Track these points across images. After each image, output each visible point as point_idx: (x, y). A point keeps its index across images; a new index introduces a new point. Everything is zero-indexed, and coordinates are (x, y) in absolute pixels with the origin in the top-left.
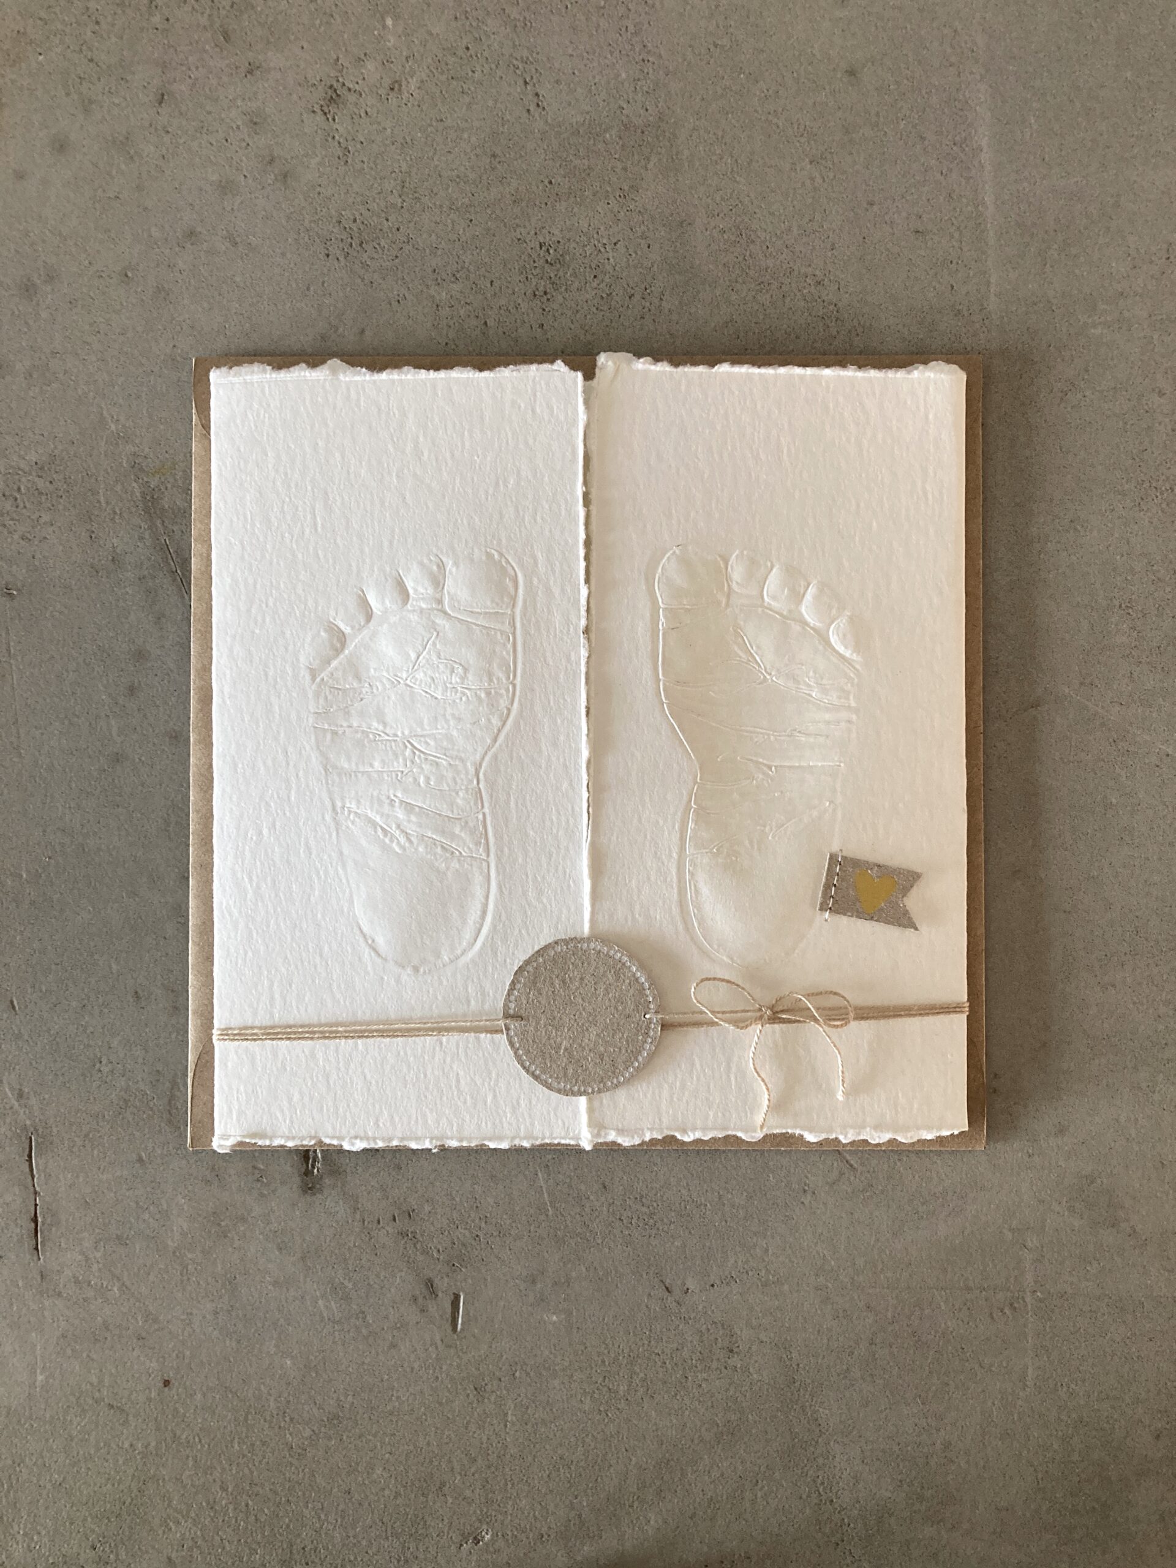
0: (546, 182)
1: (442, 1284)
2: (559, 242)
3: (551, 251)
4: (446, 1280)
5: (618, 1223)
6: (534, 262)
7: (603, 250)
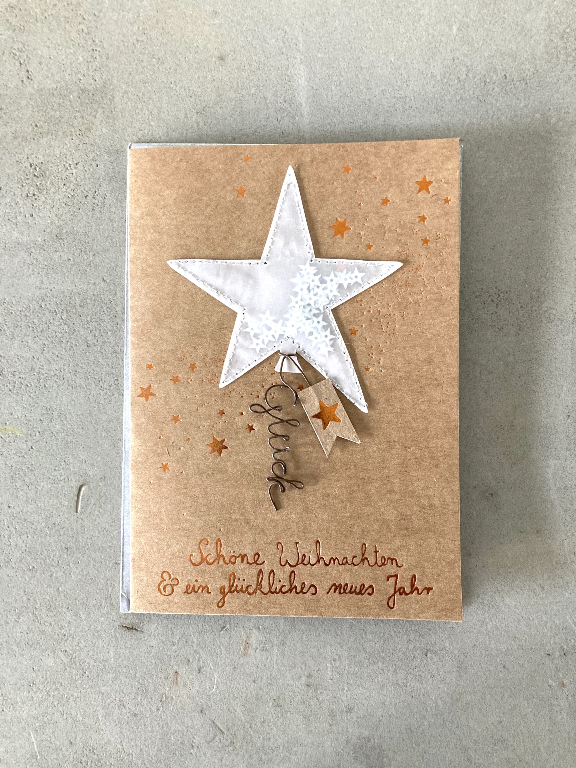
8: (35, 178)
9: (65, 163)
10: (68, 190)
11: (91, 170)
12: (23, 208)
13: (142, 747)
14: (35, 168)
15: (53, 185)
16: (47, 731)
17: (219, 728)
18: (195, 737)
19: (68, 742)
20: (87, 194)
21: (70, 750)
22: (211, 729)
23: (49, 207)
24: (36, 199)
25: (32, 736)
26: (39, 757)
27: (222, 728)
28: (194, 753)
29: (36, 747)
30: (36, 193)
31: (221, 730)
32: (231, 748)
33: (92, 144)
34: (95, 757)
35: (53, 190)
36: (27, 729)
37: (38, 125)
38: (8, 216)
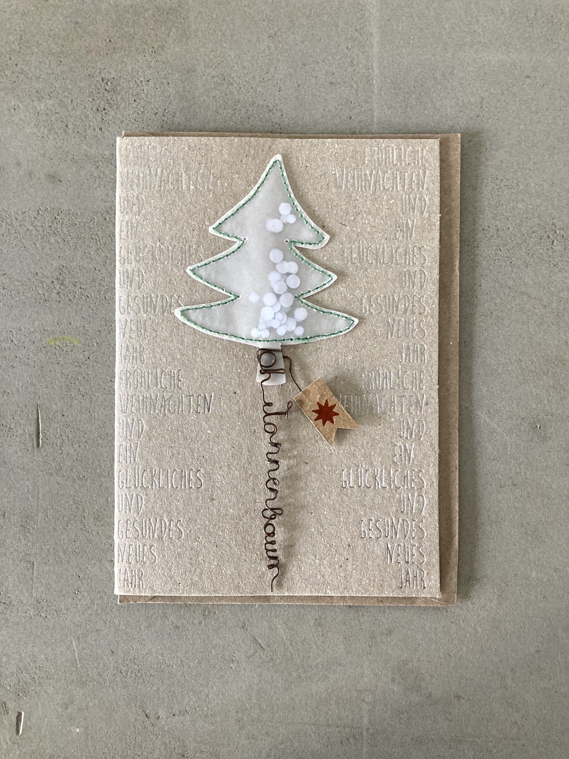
0: (108, 40)
1: (11, 705)
2: (114, 78)
3: (109, 83)
4: (14, 703)
5: (120, 674)
6: (98, 89)
7: (140, 84)
8: (106, 92)
9: (136, 80)
10: (138, 107)
11: (162, 87)
12: (93, 121)
13: (182, 659)
14: (107, 83)
15: (123, 100)
16: (90, 638)
17: (259, 644)
18: (236, 651)
19: (110, 651)
20: (157, 111)
21: (111, 659)
22: (252, 646)
23: (118, 122)
24: (106, 113)
25: (74, 642)
26: (79, 666)
27: (262, 645)
28: (234, 668)
29: (77, 655)
30: (106, 108)
31: (261, 647)
32: (271, 664)
33: (164, 62)
34: (135, 667)
35: (123, 105)
36: (69, 635)
37: (112, 40)
38: (77, 128)
